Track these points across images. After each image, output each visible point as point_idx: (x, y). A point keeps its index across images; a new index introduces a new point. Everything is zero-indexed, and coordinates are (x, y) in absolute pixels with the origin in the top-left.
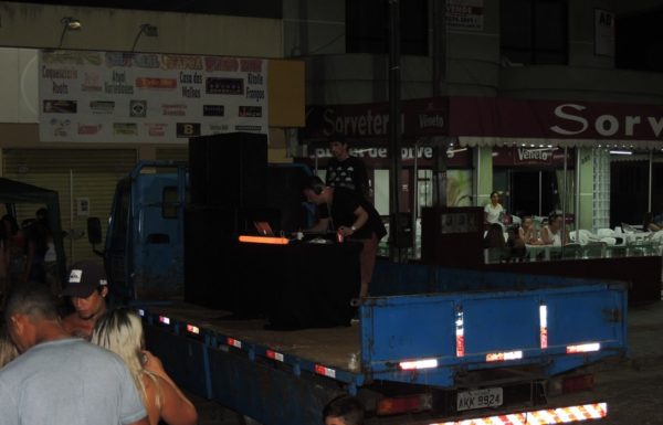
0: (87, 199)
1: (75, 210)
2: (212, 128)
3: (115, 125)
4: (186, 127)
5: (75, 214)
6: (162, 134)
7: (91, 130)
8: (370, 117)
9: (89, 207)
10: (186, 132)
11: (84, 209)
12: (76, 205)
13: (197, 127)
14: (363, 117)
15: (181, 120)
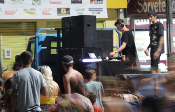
0: (10, 49)
1: (4, 55)
2: (76, 10)
3: (24, 10)
4: (62, 9)
5: (4, 57)
6: (49, 14)
7: (12, 13)
8: (160, 2)
9: (11, 54)
10: (62, 12)
11: (8, 55)
12: (4, 53)
13: (68, 10)
14: (156, 3)
15: (59, 6)
